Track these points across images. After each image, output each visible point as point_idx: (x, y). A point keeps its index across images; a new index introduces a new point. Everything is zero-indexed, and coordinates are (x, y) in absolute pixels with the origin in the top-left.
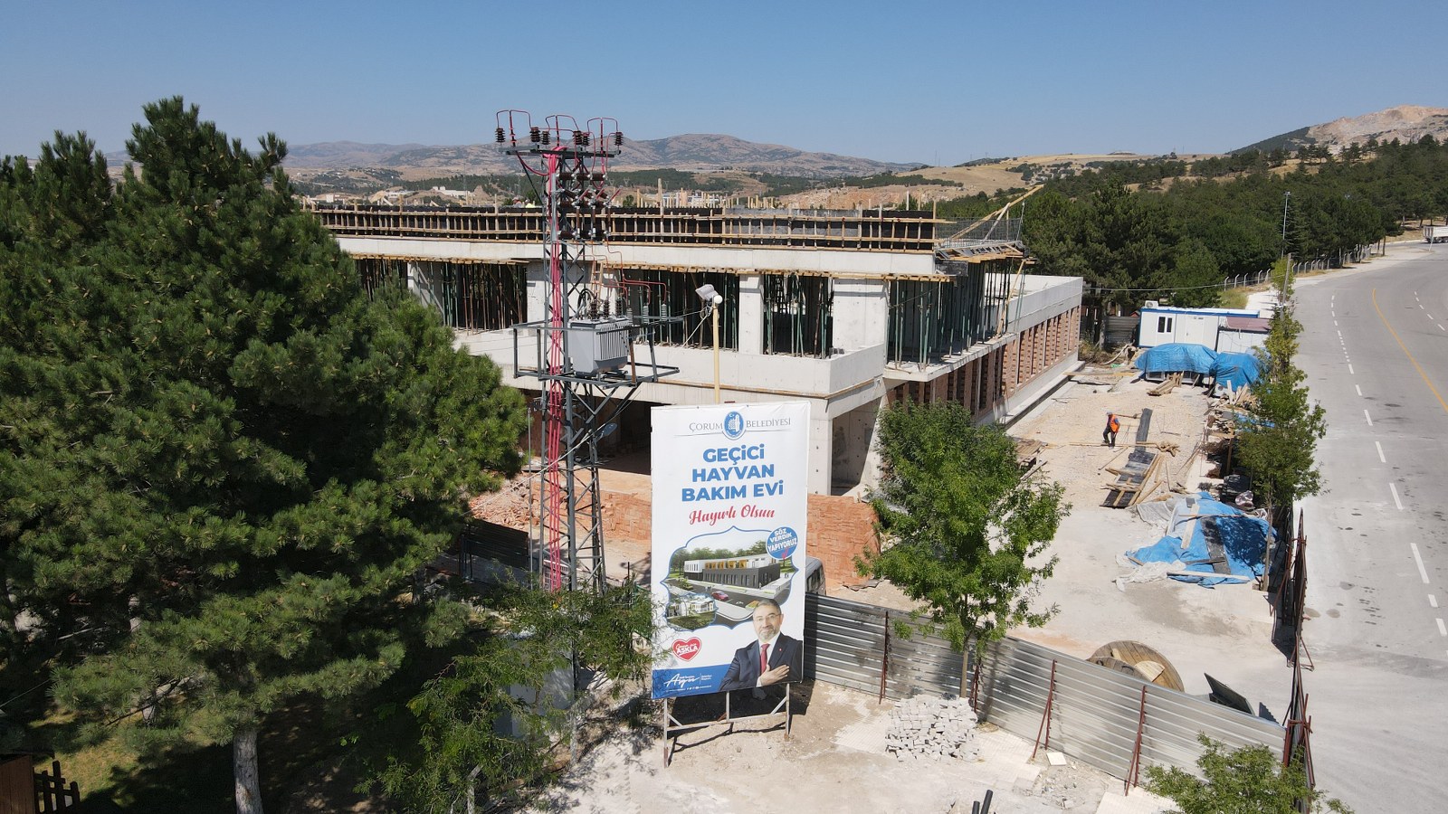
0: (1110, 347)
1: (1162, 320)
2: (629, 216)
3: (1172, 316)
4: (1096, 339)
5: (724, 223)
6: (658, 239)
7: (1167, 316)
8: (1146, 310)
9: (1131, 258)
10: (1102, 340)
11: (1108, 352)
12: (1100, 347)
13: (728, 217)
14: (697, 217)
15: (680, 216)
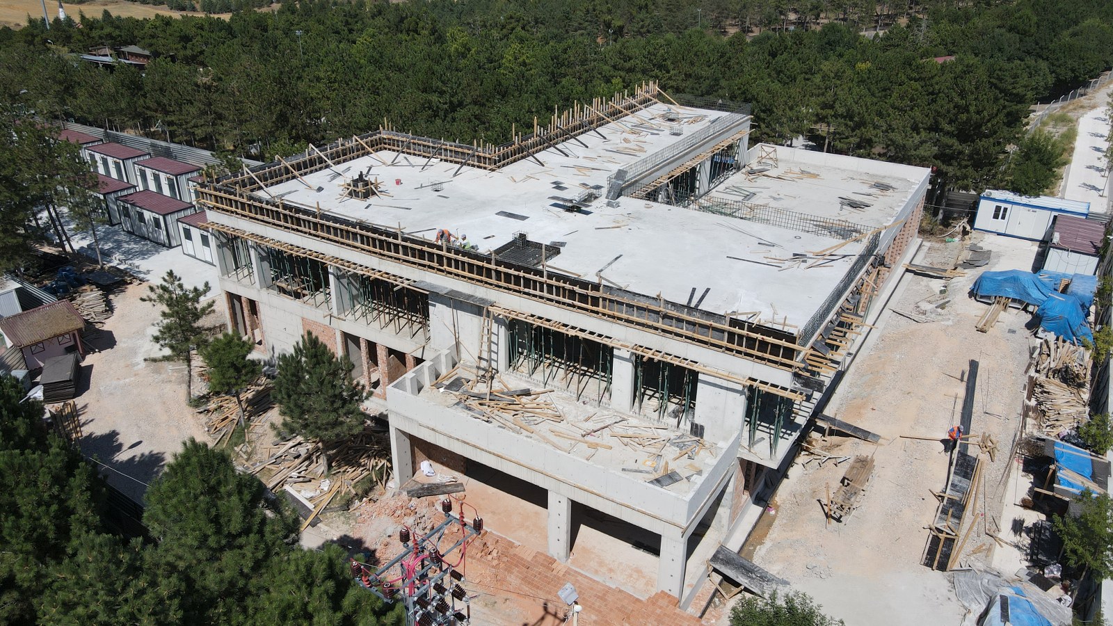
0: (946, 223)
1: (998, 209)
2: (516, 273)
3: (1009, 206)
4: (935, 214)
5: (601, 299)
6: (541, 297)
7: (1003, 205)
8: (984, 198)
9: (978, 154)
10: (940, 216)
11: (944, 226)
12: (938, 222)
13: (605, 296)
14: (577, 289)
15: (561, 284)
